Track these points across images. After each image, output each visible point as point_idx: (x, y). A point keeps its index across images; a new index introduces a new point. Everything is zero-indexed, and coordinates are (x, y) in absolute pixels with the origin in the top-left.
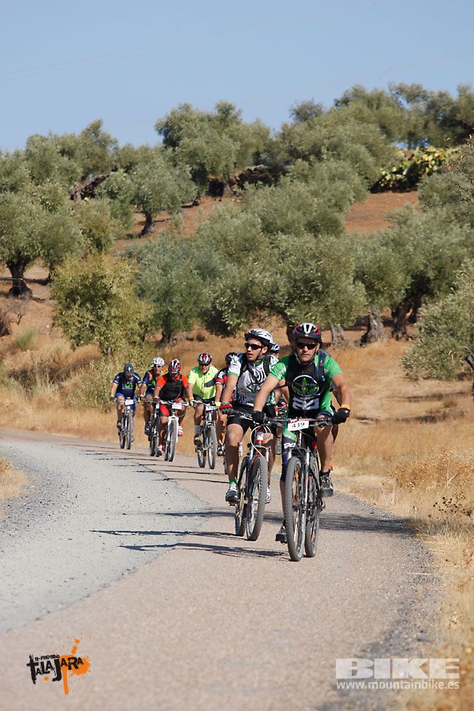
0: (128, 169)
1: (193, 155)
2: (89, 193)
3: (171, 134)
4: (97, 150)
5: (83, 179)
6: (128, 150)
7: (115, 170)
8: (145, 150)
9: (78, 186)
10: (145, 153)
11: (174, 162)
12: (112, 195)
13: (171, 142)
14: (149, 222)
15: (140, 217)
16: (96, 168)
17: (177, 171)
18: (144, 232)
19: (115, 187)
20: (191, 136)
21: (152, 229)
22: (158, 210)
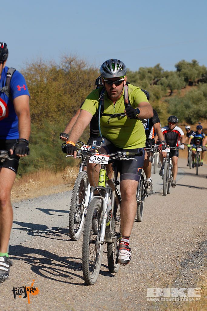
0: (167, 77)
1: (185, 74)
2: (155, 83)
3: (179, 68)
4: (158, 72)
5: (154, 80)
6: (167, 72)
7: (163, 77)
8: (171, 72)
9: (152, 82)
10: (172, 74)
11: (179, 76)
12: (162, 84)
13: (179, 70)
14: (171, 92)
15: (169, 91)
16: (157, 77)
17: (180, 78)
18: (170, 95)
19: (163, 82)
20: (185, 69)
21: (172, 94)
22: (174, 89)
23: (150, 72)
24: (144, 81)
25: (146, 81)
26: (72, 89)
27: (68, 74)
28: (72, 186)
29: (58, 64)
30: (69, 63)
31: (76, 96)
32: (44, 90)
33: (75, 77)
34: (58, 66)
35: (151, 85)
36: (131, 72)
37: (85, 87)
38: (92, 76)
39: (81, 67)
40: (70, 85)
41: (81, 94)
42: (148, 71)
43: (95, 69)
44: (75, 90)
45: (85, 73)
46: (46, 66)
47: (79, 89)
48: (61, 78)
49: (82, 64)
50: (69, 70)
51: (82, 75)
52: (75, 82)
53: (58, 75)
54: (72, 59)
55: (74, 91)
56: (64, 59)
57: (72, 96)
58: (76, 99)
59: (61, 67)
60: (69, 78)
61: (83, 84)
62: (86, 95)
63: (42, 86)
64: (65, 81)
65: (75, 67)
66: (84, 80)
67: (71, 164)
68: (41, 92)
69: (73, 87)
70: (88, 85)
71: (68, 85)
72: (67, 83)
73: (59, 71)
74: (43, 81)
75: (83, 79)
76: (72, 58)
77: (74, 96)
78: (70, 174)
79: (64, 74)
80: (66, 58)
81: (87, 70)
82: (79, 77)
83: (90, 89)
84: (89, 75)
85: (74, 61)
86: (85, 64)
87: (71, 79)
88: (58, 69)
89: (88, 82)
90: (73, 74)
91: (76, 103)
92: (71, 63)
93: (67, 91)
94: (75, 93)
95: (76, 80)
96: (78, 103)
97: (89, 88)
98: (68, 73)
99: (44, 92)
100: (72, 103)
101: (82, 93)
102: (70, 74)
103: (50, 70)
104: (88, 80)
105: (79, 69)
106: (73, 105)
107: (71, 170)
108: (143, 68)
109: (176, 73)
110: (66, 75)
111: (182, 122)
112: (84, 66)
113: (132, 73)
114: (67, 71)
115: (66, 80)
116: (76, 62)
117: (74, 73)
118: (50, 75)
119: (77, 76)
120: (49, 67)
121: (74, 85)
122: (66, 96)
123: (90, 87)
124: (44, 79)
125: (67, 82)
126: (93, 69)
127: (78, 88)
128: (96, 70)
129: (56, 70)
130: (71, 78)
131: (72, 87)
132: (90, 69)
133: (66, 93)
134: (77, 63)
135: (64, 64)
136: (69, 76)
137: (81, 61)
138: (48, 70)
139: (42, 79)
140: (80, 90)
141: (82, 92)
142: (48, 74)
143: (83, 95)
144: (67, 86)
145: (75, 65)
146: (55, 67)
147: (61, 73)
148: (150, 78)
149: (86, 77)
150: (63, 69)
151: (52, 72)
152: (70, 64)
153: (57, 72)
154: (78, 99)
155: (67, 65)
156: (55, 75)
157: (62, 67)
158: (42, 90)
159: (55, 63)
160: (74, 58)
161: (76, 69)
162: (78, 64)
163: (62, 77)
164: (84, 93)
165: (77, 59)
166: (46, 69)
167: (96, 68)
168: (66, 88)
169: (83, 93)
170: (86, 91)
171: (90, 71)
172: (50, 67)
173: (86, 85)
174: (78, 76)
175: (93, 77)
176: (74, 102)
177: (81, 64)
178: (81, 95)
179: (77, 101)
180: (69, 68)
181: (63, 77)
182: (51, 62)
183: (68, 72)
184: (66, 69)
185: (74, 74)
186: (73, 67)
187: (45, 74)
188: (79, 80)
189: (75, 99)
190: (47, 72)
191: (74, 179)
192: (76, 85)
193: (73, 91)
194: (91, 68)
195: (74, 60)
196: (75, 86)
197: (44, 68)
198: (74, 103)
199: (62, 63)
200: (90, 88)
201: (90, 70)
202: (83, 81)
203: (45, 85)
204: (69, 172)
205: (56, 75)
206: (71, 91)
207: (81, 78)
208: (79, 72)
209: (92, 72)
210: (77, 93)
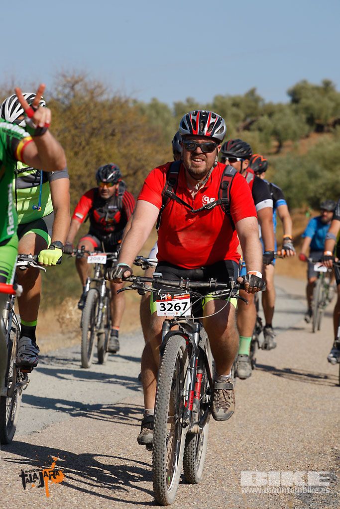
0: (270, 115)
1: (307, 109)
2: (247, 128)
3: (296, 96)
4: (253, 104)
5: (244, 120)
6: (270, 105)
7: (262, 115)
8: (280, 105)
9: (241, 124)
10: (280, 108)
11: (296, 112)
12: (260, 130)
13: (295, 100)
14: (280, 146)
15: (275, 143)
16: (251, 115)
17: (297, 118)
18: (277, 152)
19: (262, 125)
20: (307, 98)
21: (283, 150)
22: (285, 139)
23: (236, 104)
26: (77, 141)
27: (69, 110)
30: (70, 87)
31: (85, 155)
33: (81, 117)
36: (197, 105)
37: (103, 136)
38: (118, 112)
39: (95, 95)
40: (73, 132)
42: (230, 103)
43: (123, 100)
44: (83, 142)
45: (104, 107)
47: (91, 139)
49: (98, 89)
50: (71, 101)
51: (98, 111)
52: (82, 126)
54: (77, 79)
55: (80, 144)
56: (61, 78)
57: (76, 154)
58: (85, 160)
59: (55, 95)
60: (72, 117)
61: (99, 130)
62: (105, 152)
64: (62, 123)
65: (84, 94)
66: (102, 122)
69: (79, 136)
70: (110, 131)
71: (69, 131)
72: (66, 128)
76: (76, 76)
77: (81, 154)
80: (64, 76)
81: (108, 100)
82: (92, 114)
84: (112, 111)
85: (80, 83)
86: (103, 89)
87: (76, 119)
89: (109, 125)
90: (79, 109)
91: (86, 169)
92: (76, 86)
94: (84, 147)
95: (85, 122)
97: (111, 137)
98: (69, 108)
101: (97, 147)
102: (74, 109)
104: (110, 122)
105: (92, 98)
106: (79, 173)
108: (223, 97)
109: (289, 106)
110: (65, 111)
111: (300, 206)
112: (102, 94)
114: (67, 102)
115: (65, 122)
116: (86, 85)
117: (81, 106)
119: (88, 113)
121: (81, 132)
123: (115, 135)
125: (66, 124)
126: (120, 98)
128: (127, 101)
131: (76, 135)
132: (113, 99)
134: (88, 87)
135: (60, 88)
136: (71, 113)
137: (96, 84)
140: (93, 142)
141: (97, 145)
143: (99, 153)
144: (66, 134)
145: (82, 90)
148: (236, 117)
149: (106, 116)
150: (58, 100)
152: (72, 88)
154: (89, 161)
155: (67, 91)
157: (57, 95)
160: (81, 77)
161: (86, 99)
162: (89, 89)
164: (101, 147)
165: (86, 80)
167: (125, 96)
168: (65, 137)
169: (99, 149)
170: (106, 144)
173: (105, 131)
174: (90, 113)
175: (120, 114)
176: (81, 167)
177: (95, 89)
178: (97, 151)
179: (87, 164)
180: (71, 97)
183: (68, 106)
184: (65, 99)
185: (81, 109)
186: (79, 94)
188: (92, 121)
189: (82, 159)
192: (86, 131)
193: (78, 144)
194: (115, 97)
195: (81, 80)
196: (82, 134)
198: (81, 169)
199: (55, 86)
200: (114, 138)
201: (114, 102)
202: (99, 123)
206: (76, 143)
207: (95, 118)
208: (92, 105)
209: (118, 105)
210: (87, 148)
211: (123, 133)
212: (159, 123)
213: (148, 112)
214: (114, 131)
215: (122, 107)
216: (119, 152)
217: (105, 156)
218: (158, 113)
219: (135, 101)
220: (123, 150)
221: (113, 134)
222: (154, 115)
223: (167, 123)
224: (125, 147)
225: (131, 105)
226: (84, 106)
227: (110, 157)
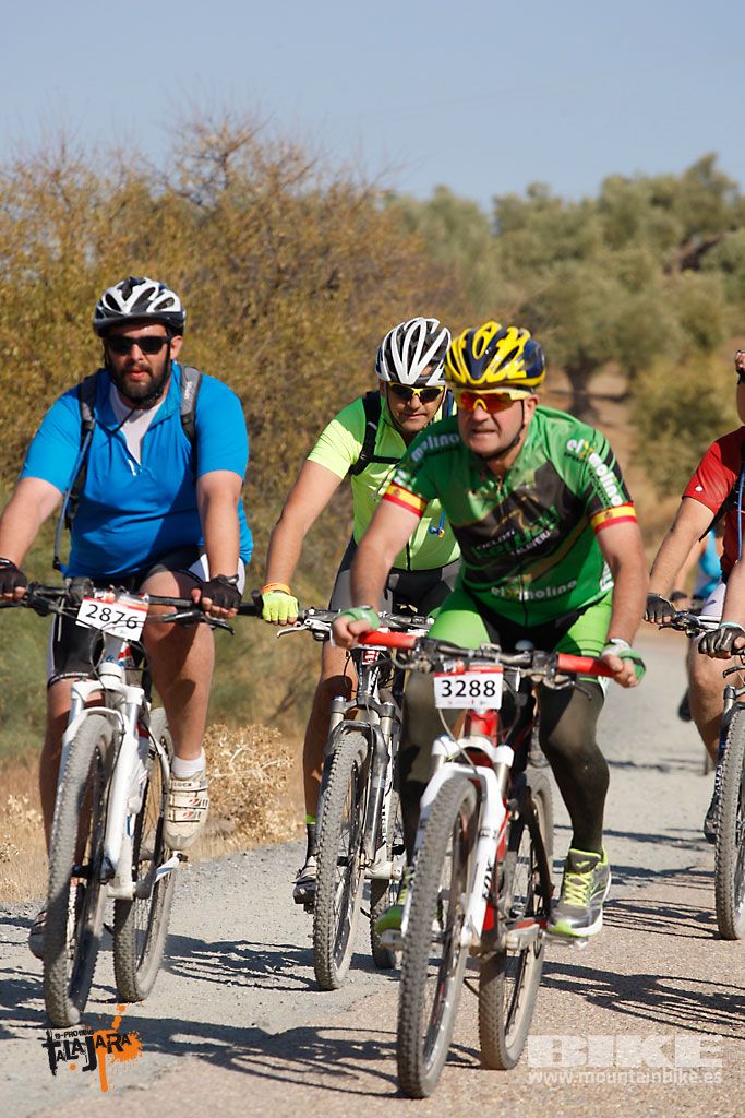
5: (685, 242)
7: (733, 228)
9: (676, 254)
23: (661, 201)
24: (629, 252)
25: (642, 250)
26: (238, 304)
27: (215, 222)
28: (240, 827)
29: (159, 166)
30: (216, 160)
31: (258, 341)
32: (79, 309)
33: (250, 236)
34: (158, 176)
35: (667, 270)
36: (558, 201)
37: (307, 290)
38: (344, 226)
39: (283, 180)
40: (225, 280)
41: (286, 326)
42: (649, 194)
43: (359, 193)
44: (253, 307)
45: (307, 214)
46: (92, 178)
47: (272, 300)
48: (177, 244)
49: (291, 165)
50: (217, 197)
51: (292, 221)
52: (248, 264)
53: (160, 223)
54: (235, 137)
55: (246, 313)
56: (190, 135)
57: (234, 338)
58: (258, 354)
59: (175, 181)
60: (222, 241)
61: (294, 274)
62: (312, 334)
63: (73, 289)
64: (197, 256)
65: (253, 179)
66: (303, 252)
67: (238, 709)
68: (69, 318)
69: (241, 291)
70: (325, 278)
71: (216, 278)
72: (208, 270)
73: (165, 203)
74: (76, 258)
75: (298, 247)
76: (232, 129)
77: (246, 338)
78: (231, 767)
79: (193, 221)
80: (200, 130)
81: (317, 194)
82: (274, 233)
83: (331, 297)
84: (327, 224)
85: (243, 148)
86: (306, 163)
87: (233, 245)
88: (157, 193)
89: (320, 261)
90: (241, 218)
91: (262, 379)
92: (232, 156)
93: (212, 312)
94: (254, 321)
95: (256, 252)
96: (268, 375)
97: (326, 294)
98: (214, 216)
99: (83, 322)
100: (238, 377)
101: (290, 320)
102: (226, 219)
103: (115, 198)
104: (325, 251)
105: (276, 188)
107: (233, 746)
108: (626, 182)
110: (203, 223)
112: (301, 177)
113: (564, 209)
114: (208, 201)
115: (204, 253)
116: (257, 153)
117: (247, 211)
118: (117, 223)
119: (264, 229)
120: (108, 182)
121: (246, 281)
122: (201, 336)
123: (336, 288)
124: (82, 246)
125: (208, 260)
126: (350, 188)
127: (269, 296)
128: (367, 196)
129: (148, 196)
130: (229, 241)
131: (235, 289)
132: (333, 190)
133: (205, 326)
134: (265, 160)
135: (189, 163)
136: (221, 228)
137: (286, 150)
138: (106, 197)
139: (73, 246)
140: (279, 306)
141: (289, 315)
142: (103, 222)
143: (296, 335)
144: (207, 287)
145: (250, 168)
146: (142, 180)
147: (176, 216)
148: (662, 234)
149: (312, 235)
150: (185, 195)
151: (127, 209)
153: (155, 209)
154: (270, 356)
155: (208, 169)
156: (141, 227)
157: (183, 181)
158: (70, 307)
159: (143, 160)
160: (245, 133)
161: (259, 190)
162: (268, 165)
163: (179, 235)
164: (302, 321)
165: (260, 139)
166: (90, 190)
167: (364, 183)
168: (206, 295)
169: (295, 325)
170: (313, 313)
171: (331, 202)
172: (115, 179)
173: (309, 277)
174: (270, 229)
175: (350, 232)
176: (248, 373)
177: (283, 163)
178: (289, 332)
179: (263, 364)
180: (220, 187)
181: (188, 233)
182: (119, 154)
183: (213, 209)
184: (204, 193)
185: (247, 219)
186: (241, 179)
187: (85, 221)
188: (274, 251)
189: (252, 353)
190: (100, 212)
191: (251, 793)
192: (259, 276)
193: (240, 313)
194: (336, 185)
195: (246, 141)
196: (250, 283)
197: (80, 185)
198: (248, 378)
199: (177, 157)
200: (336, 295)
201: (335, 197)
202: (296, 255)
203: (88, 279)
204: (226, 752)
205: (144, 224)
206: (233, 311)
207: (282, 241)
208: (275, 206)
209: (344, 206)
210: (262, 322)
211: (359, 280)
212: (455, 254)
213: (423, 225)
214: (334, 275)
215: (355, 210)
216: (349, 332)
217: (311, 344)
218: (451, 225)
219: (390, 196)
220: (358, 327)
221: (332, 286)
222: (442, 232)
223: (476, 254)
224: (365, 319)
225: (379, 206)
226: (254, 210)
227: (325, 345)
